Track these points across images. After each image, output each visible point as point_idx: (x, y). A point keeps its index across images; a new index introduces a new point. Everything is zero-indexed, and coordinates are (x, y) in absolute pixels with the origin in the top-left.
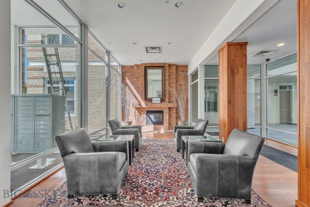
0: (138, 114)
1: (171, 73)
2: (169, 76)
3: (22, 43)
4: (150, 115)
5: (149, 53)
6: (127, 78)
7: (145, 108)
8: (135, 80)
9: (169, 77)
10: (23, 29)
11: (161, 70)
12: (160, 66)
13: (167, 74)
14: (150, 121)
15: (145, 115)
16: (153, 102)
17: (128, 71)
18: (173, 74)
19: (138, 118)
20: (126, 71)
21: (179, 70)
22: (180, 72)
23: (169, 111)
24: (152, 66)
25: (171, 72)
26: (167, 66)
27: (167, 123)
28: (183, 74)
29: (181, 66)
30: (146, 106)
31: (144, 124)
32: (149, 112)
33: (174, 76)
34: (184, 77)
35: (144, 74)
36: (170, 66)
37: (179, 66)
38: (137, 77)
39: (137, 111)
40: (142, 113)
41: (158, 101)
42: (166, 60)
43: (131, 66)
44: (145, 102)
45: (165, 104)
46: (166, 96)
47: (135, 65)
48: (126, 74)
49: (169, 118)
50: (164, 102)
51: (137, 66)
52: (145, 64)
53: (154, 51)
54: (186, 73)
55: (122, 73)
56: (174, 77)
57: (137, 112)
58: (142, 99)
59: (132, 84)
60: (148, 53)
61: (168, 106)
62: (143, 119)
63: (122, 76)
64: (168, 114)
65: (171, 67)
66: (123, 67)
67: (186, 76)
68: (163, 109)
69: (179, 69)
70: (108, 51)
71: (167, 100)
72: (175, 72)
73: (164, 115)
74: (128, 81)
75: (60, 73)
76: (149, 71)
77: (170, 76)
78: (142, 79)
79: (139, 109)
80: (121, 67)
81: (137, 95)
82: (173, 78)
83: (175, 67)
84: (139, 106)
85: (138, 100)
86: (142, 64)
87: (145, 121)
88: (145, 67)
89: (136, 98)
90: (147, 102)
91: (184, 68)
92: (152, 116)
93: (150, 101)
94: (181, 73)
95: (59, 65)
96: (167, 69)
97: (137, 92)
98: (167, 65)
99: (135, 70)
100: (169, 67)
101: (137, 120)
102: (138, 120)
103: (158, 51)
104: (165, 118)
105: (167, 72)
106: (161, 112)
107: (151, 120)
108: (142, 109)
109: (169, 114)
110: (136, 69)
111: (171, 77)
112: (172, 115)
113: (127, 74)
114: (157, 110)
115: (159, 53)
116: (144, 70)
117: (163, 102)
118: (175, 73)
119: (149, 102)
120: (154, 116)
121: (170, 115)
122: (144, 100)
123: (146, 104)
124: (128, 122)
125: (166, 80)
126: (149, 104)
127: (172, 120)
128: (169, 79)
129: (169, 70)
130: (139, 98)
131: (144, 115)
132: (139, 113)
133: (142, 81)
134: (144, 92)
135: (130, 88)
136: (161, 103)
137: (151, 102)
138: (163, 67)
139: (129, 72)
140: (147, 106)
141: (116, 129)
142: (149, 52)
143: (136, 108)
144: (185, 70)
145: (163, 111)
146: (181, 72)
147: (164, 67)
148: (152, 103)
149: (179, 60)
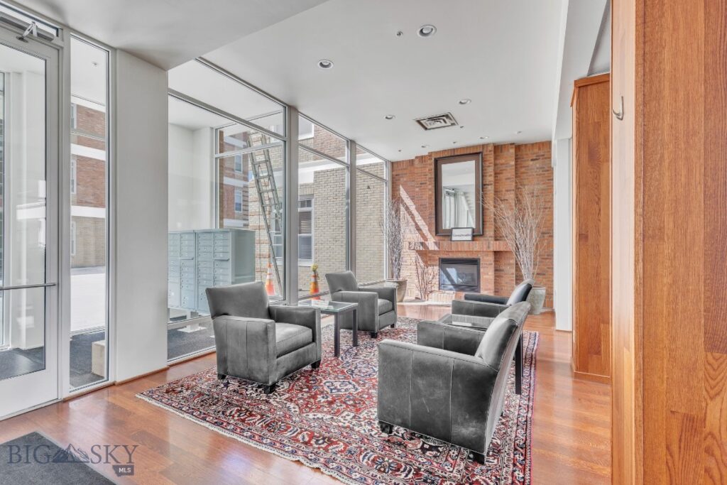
0: (422, 264)
1: (503, 167)
2: (496, 174)
3: (221, 152)
4: (447, 269)
5: (430, 129)
6: (401, 187)
7: (434, 251)
8: (417, 189)
9: (495, 177)
10: (221, 130)
11: (474, 162)
12: (468, 152)
13: (490, 170)
14: (448, 282)
15: (437, 268)
16: (454, 238)
17: (405, 172)
18: (508, 169)
19: (423, 273)
20: (400, 172)
21: (525, 156)
22: (528, 160)
23: (496, 261)
24: (453, 155)
25: (502, 164)
26: (490, 151)
27: (489, 289)
28: (538, 164)
29: (533, 145)
30: (436, 249)
31: (433, 289)
32: (446, 262)
33: (510, 173)
34: (541, 172)
35: (433, 176)
36: (498, 148)
37: (526, 145)
38: (421, 184)
39: (422, 259)
40: (429, 263)
41: (466, 235)
42: (481, 138)
43: (410, 161)
44: (437, 238)
45: (482, 244)
46: (488, 223)
47: (417, 157)
48: (399, 180)
49: (495, 276)
50: (482, 239)
51: (421, 158)
52: (436, 153)
53: (438, 124)
54: (547, 161)
55: (393, 178)
56: (509, 175)
57: (420, 259)
58: (430, 230)
59: (412, 199)
60: (428, 131)
61: (489, 247)
62: (431, 277)
63: (393, 183)
64: (493, 266)
65: (501, 151)
66: (395, 166)
67: (547, 169)
68: (479, 256)
69: (527, 154)
70: (351, 141)
71: (490, 232)
72: (513, 163)
73: (482, 270)
74: (403, 193)
75: (272, 190)
76: (446, 168)
77: (499, 173)
78: (430, 187)
79: (424, 254)
80: (389, 165)
81: (421, 223)
82: (507, 179)
83: (512, 151)
84: (421, 248)
85: (424, 234)
86: (430, 154)
87: (436, 281)
88: (436, 161)
89: (419, 229)
90: (441, 238)
91: (539, 149)
92: (452, 271)
93: (449, 236)
94: (531, 163)
95: (271, 178)
96: (490, 158)
97: (421, 216)
98: (491, 148)
99: (417, 168)
100: (495, 152)
101: (420, 278)
102: (423, 279)
103: (449, 124)
104: (483, 277)
105: (489, 166)
106: (475, 262)
107: (452, 281)
108: (430, 255)
109: (495, 267)
110: (418, 166)
111: (503, 176)
112: (503, 270)
113: (402, 179)
114: (464, 256)
115: (454, 127)
116: (433, 167)
117: (477, 238)
118: (512, 166)
119: (446, 239)
120: (457, 270)
121: (501, 270)
122: (434, 233)
123: (436, 243)
124: (397, 282)
125: (488, 185)
126: (445, 243)
127: (503, 283)
128: (496, 181)
129: (495, 159)
130: (425, 229)
131: (435, 267)
132: (424, 261)
133: (430, 193)
134: (434, 216)
135: (407, 208)
136: (473, 240)
137: (449, 238)
138: (477, 154)
139: (406, 174)
140: (439, 248)
141: (340, 290)
142: (428, 127)
143: (419, 252)
144: (543, 155)
145: (480, 259)
146: (532, 160)
147: (480, 155)
148: (451, 240)
149: (516, 133)
